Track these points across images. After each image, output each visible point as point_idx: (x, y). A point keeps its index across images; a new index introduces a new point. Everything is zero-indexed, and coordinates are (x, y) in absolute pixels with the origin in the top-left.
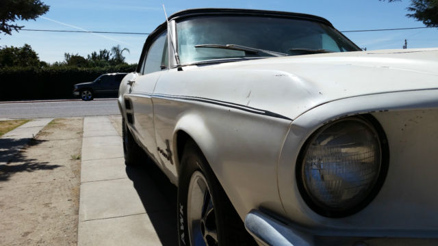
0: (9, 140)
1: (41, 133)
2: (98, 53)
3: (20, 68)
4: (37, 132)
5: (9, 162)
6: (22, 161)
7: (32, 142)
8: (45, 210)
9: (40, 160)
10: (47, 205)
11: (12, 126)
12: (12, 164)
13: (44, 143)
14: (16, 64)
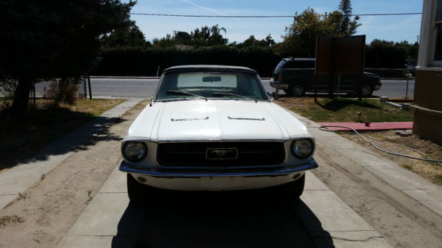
0: (104, 118)
1: (127, 113)
2: (200, 30)
3: (129, 47)
4: (124, 112)
5: (99, 134)
6: (105, 134)
7: (118, 121)
8: (105, 161)
9: (116, 134)
10: (106, 159)
11: (111, 105)
12: (100, 136)
13: (125, 122)
14: (127, 43)
